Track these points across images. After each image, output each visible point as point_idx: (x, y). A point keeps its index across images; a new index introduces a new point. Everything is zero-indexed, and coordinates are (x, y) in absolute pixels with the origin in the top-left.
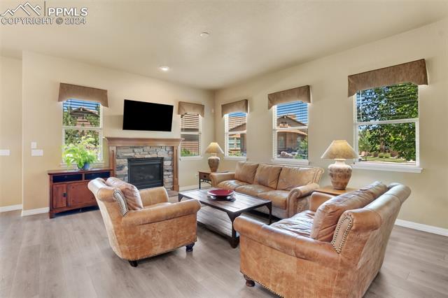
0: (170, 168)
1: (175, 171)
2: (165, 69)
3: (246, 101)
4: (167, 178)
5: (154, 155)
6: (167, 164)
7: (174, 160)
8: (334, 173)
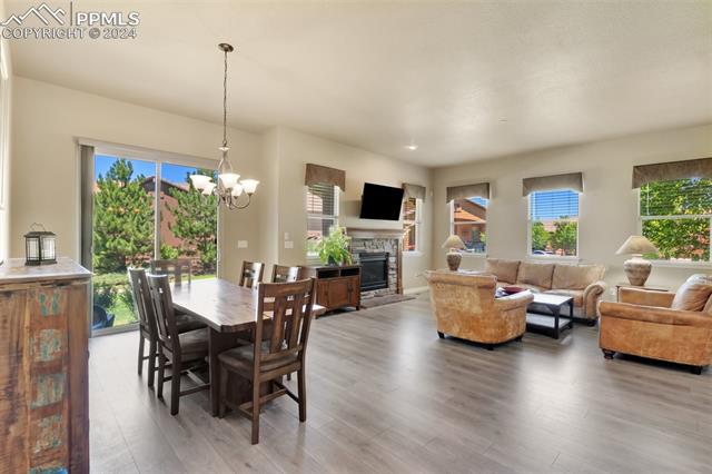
0: (394, 266)
1: (399, 270)
2: (412, 148)
3: (488, 184)
4: (392, 279)
5: (381, 250)
6: (392, 260)
7: (398, 257)
8: (634, 269)
